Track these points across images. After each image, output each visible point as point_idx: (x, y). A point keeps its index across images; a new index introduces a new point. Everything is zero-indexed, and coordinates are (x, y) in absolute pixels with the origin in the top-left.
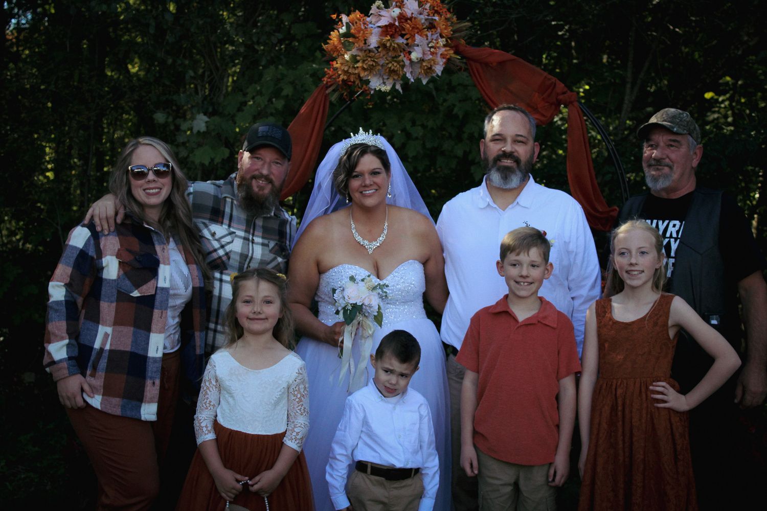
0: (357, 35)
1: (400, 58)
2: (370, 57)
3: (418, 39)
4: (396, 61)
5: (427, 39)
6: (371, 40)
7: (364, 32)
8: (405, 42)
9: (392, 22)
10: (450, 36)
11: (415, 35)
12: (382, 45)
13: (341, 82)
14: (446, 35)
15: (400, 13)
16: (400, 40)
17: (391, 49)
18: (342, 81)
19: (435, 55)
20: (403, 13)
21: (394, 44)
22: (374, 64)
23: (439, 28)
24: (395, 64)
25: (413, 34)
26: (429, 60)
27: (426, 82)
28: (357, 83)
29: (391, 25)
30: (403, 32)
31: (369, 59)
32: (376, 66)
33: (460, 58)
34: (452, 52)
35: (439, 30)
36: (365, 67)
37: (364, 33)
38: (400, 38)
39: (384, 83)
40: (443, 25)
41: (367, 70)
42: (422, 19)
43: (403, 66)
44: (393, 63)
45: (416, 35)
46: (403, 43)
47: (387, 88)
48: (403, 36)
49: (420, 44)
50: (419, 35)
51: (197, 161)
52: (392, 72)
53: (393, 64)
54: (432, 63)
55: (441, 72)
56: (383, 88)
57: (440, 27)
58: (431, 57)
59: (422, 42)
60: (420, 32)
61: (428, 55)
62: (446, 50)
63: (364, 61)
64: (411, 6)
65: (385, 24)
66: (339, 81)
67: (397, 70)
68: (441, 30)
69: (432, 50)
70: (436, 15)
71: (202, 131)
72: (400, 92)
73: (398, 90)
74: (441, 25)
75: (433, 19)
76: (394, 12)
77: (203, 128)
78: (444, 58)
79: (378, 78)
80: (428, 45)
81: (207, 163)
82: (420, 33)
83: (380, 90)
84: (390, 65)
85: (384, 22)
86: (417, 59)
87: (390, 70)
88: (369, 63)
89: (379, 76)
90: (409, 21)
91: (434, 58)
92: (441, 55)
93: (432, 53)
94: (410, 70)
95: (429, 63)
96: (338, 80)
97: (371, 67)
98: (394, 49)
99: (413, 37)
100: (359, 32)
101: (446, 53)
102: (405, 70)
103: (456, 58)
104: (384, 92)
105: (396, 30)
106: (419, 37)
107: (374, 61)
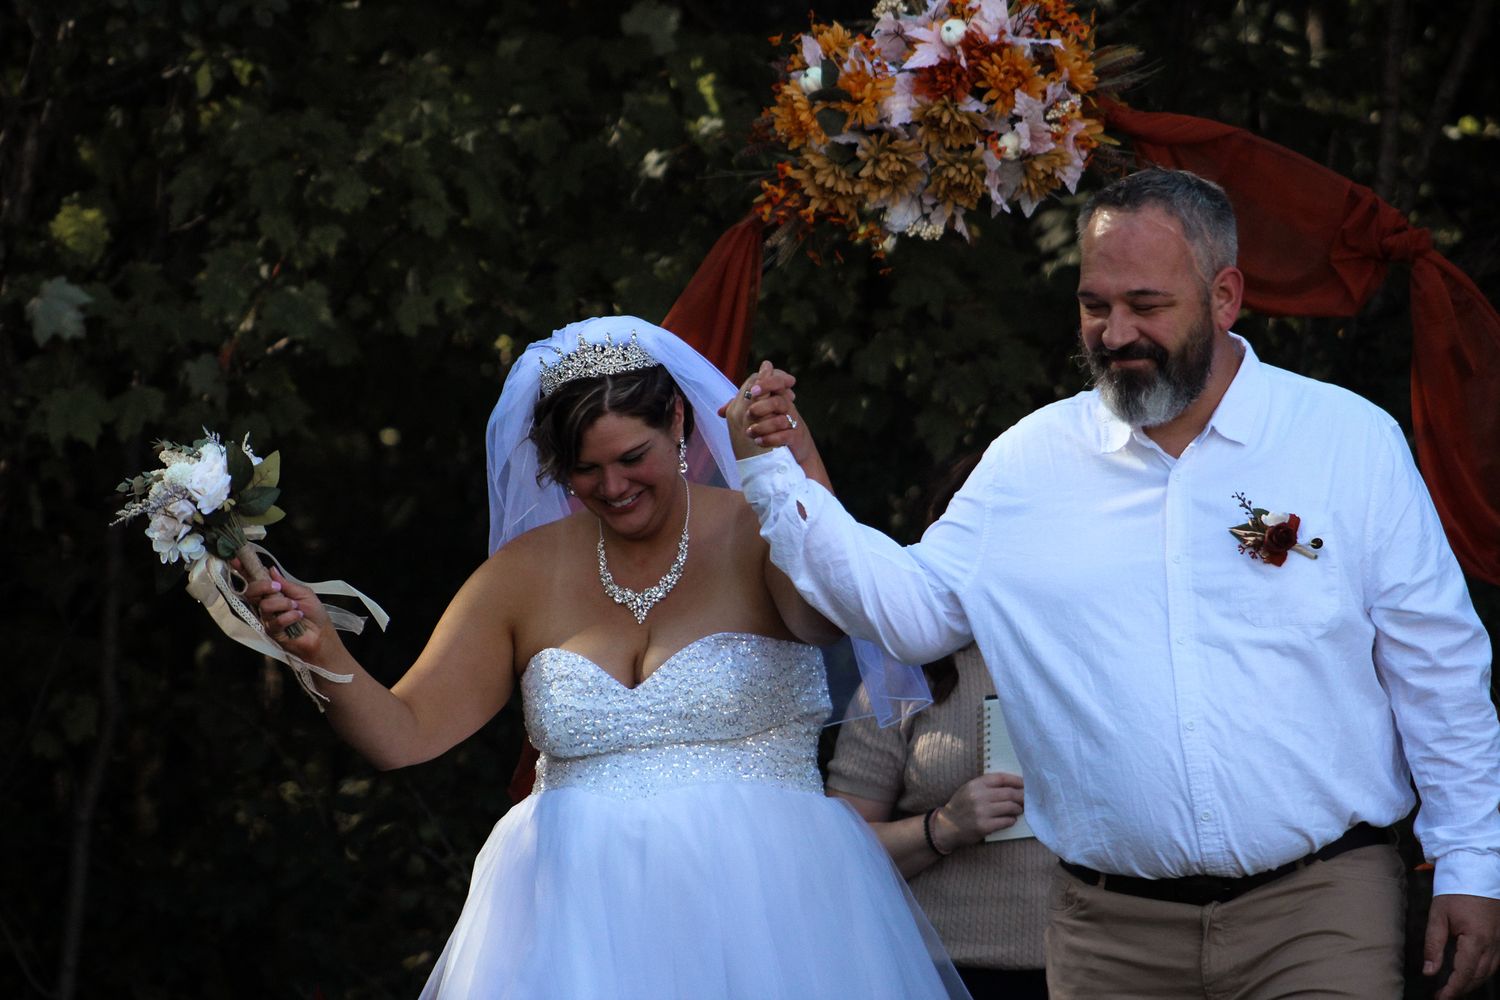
0: (859, 95)
1: (976, 153)
2: (894, 151)
3: (1022, 102)
4: (965, 162)
5: (1044, 98)
6: (892, 106)
7: (874, 84)
8: (983, 108)
9: (946, 56)
10: (1093, 87)
11: (1013, 91)
12: (925, 121)
13: (812, 219)
14: (1085, 87)
15: (966, 32)
16: (971, 105)
17: (952, 128)
18: (814, 214)
19: (1061, 141)
20: (973, 32)
21: (961, 116)
22: (905, 169)
23: (1066, 70)
24: (965, 170)
25: (1007, 88)
26: (1046, 154)
27: (1032, 211)
28: (851, 218)
29: (947, 66)
30: (980, 85)
31: (893, 157)
32: (910, 173)
33: (1118, 143)
34: (1101, 129)
35: (1066, 75)
36: (882, 176)
37: (874, 88)
38: (970, 99)
39: (926, 217)
40: (1077, 59)
41: (885, 187)
42: (1025, 47)
43: (983, 174)
44: (958, 165)
45: (1018, 92)
46: (978, 111)
47: (934, 230)
48: (978, 94)
49: (1024, 116)
50: (1023, 90)
51: (56, 434)
52: (956, 189)
53: (960, 170)
54: (1058, 162)
55: (1075, 186)
56: (927, 232)
57: (1068, 67)
58: (1052, 146)
59: (1030, 108)
60: (1024, 82)
61: (1045, 143)
62: (1087, 127)
63: (877, 162)
64: (992, 12)
65: (931, 63)
66: (807, 216)
67: (968, 185)
68: (1071, 73)
69: (1055, 128)
70: (1053, 33)
71: (67, 335)
72: (964, 238)
73: (960, 234)
74: (1072, 60)
75: (1047, 45)
76: (949, 29)
77: (71, 324)
78: (1083, 147)
79: (909, 205)
80: (1046, 112)
81: (90, 436)
82: (1024, 85)
83: (917, 236)
84: (952, 172)
85: (924, 57)
86: (1017, 153)
87: (948, 185)
88: (891, 168)
89: (908, 199)
90: (995, 56)
91: (1061, 149)
92: (1076, 139)
93: (1056, 137)
94: (998, 182)
95: (1048, 162)
96: (803, 212)
97: (896, 177)
98: (959, 128)
99: (1008, 97)
100: (862, 85)
101: (1087, 134)
102: (987, 182)
103: (1109, 145)
104: (928, 240)
105: (959, 77)
106: (1026, 96)
107: (904, 161)
